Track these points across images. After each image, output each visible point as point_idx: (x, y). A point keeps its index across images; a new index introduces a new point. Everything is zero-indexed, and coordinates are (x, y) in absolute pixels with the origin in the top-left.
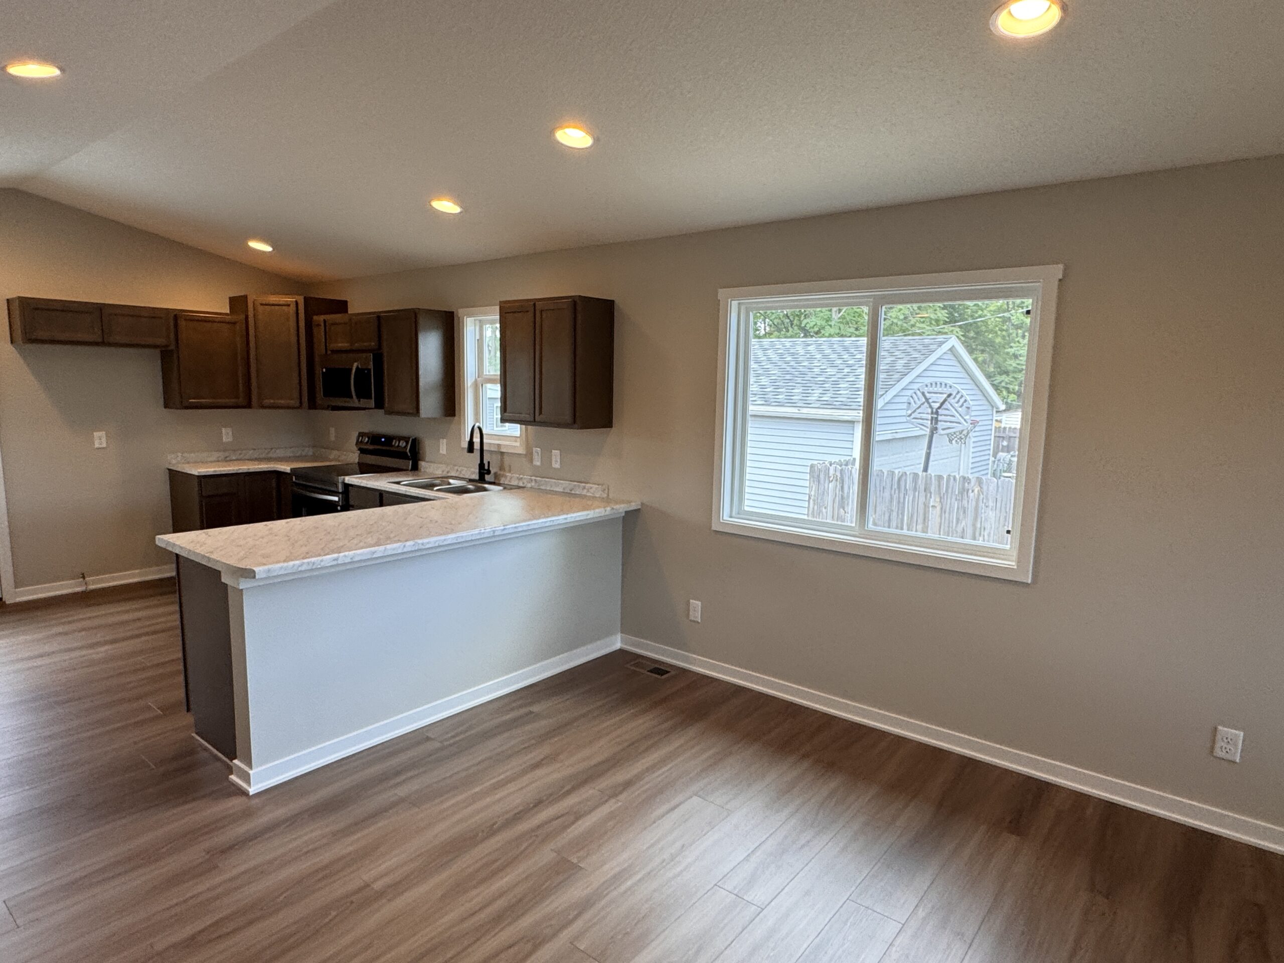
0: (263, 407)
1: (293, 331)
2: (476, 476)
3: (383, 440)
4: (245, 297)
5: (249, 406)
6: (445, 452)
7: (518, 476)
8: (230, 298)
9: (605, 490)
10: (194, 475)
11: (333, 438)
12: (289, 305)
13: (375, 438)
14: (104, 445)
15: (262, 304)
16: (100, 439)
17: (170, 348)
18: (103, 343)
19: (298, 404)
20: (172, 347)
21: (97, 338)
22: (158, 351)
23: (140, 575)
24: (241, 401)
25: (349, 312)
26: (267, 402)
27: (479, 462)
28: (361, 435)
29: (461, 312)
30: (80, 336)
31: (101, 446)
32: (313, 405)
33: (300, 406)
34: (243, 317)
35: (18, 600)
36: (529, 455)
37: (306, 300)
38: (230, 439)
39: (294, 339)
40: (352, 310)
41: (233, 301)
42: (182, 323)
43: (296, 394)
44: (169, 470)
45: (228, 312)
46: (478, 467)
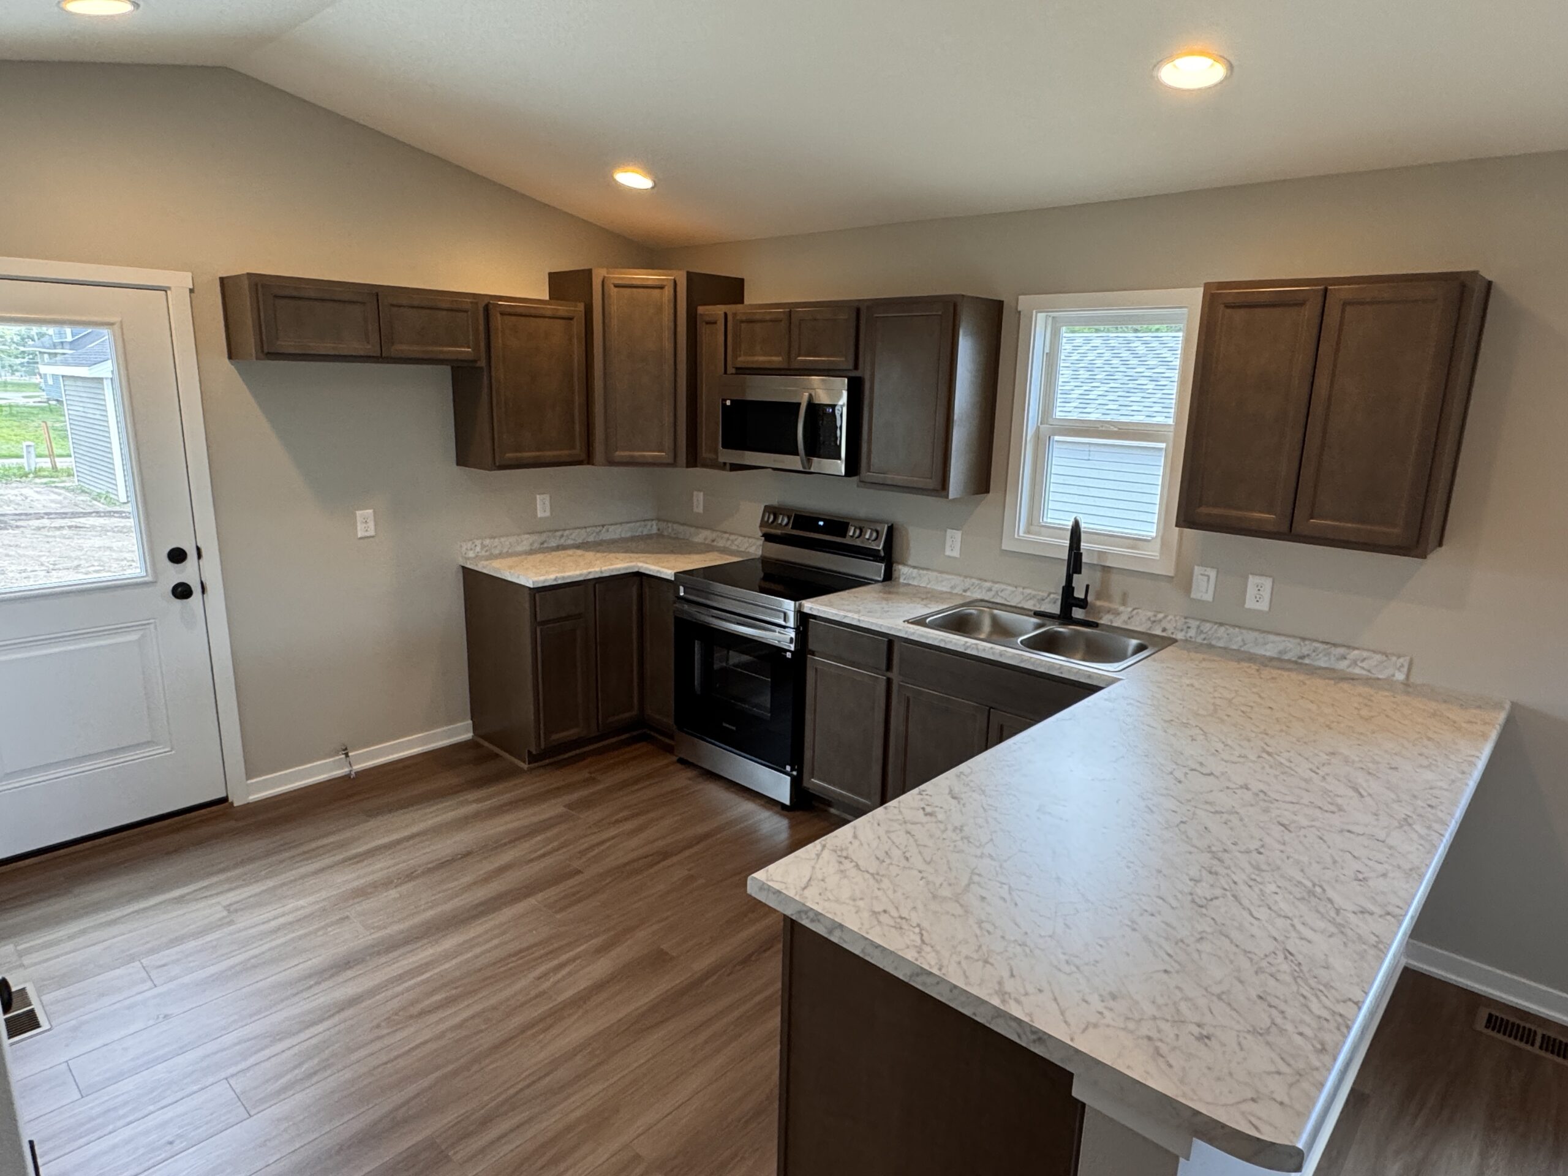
0: (611, 463)
1: (667, 334)
2: (1056, 609)
3: (821, 523)
4: (588, 273)
5: (588, 459)
6: (956, 554)
7: (1150, 614)
8: (550, 274)
9: (1402, 666)
10: (524, 586)
11: (699, 508)
12: (662, 287)
13: (804, 520)
14: (372, 532)
15: (616, 286)
16: (365, 522)
17: (479, 364)
18: (379, 359)
19: (671, 461)
20: (483, 363)
21: (371, 349)
22: (447, 369)
23: (423, 741)
24: (578, 451)
25: (747, 301)
26: (620, 454)
27: (1064, 584)
28: (773, 511)
29: (1024, 302)
30: (344, 349)
31: (367, 534)
32: (693, 460)
33: (674, 464)
34: (581, 307)
35: (253, 797)
36: (1183, 580)
37: (690, 276)
38: (548, 514)
39: (668, 345)
40: (753, 297)
41: (557, 281)
42: (497, 321)
43: (668, 442)
44: (463, 568)
45: (547, 298)
46: (1060, 591)
